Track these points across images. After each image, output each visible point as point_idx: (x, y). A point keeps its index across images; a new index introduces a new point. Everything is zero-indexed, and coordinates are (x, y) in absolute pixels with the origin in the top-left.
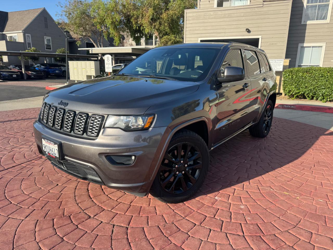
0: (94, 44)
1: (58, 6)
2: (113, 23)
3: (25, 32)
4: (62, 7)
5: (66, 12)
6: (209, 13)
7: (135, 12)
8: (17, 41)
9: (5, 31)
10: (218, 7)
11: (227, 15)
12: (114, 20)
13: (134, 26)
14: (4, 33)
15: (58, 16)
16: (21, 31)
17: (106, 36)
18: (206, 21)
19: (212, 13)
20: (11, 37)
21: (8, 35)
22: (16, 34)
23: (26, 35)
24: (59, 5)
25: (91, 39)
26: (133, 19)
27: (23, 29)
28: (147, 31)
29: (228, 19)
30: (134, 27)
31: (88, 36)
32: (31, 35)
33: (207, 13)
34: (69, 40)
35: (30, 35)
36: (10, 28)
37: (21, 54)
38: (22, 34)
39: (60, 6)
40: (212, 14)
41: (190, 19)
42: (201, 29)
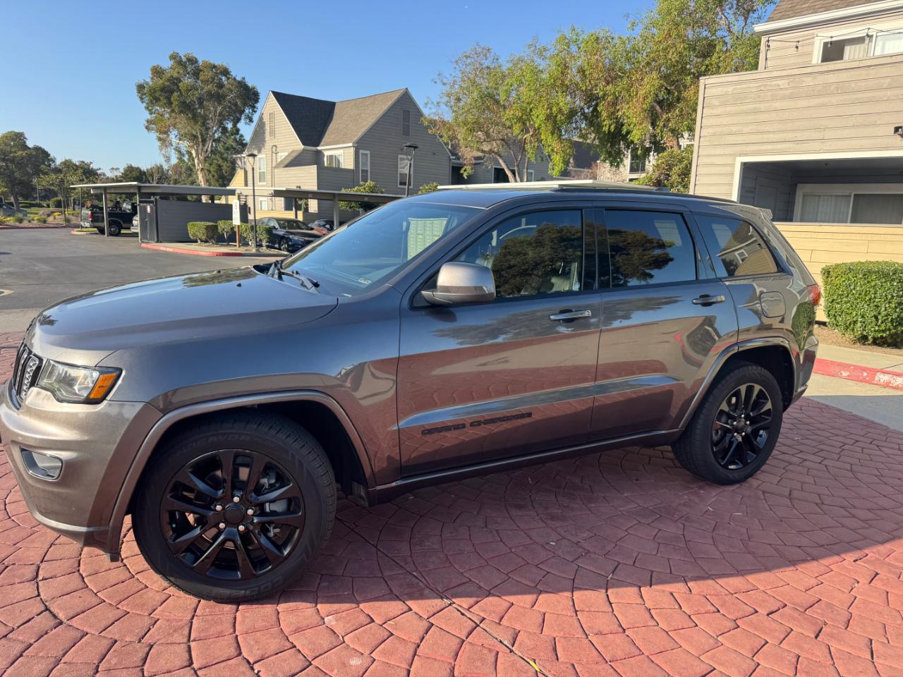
0: (508, 172)
1: (435, 82)
2: (550, 117)
3: (359, 146)
4: (444, 84)
5: (449, 95)
6: (774, 83)
7: (610, 87)
8: (343, 166)
9: (322, 143)
10: (825, 63)
11: (832, 88)
12: (554, 109)
13: (606, 122)
14: (319, 148)
15: (429, 106)
16: (351, 145)
17: (532, 153)
18: (763, 106)
19: (782, 83)
20: (331, 157)
21: (327, 153)
22: (341, 151)
23: (361, 151)
24: (438, 82)
25: (501, 161)
26: (603, 105)
27: (355, 139)
28: (635, 136)
29: (834, 100)
30: (606, 125)
31: (496, 153)
32: (371, 153)
33: (769, 83)
34: (453, 163)
35: (368, 152)
36: (333, 136)
37: (334, 197)
38: (352, 150)
39: (442, 81)
40: (782, 87)
41: (716, 102)
42: (746, 130)
